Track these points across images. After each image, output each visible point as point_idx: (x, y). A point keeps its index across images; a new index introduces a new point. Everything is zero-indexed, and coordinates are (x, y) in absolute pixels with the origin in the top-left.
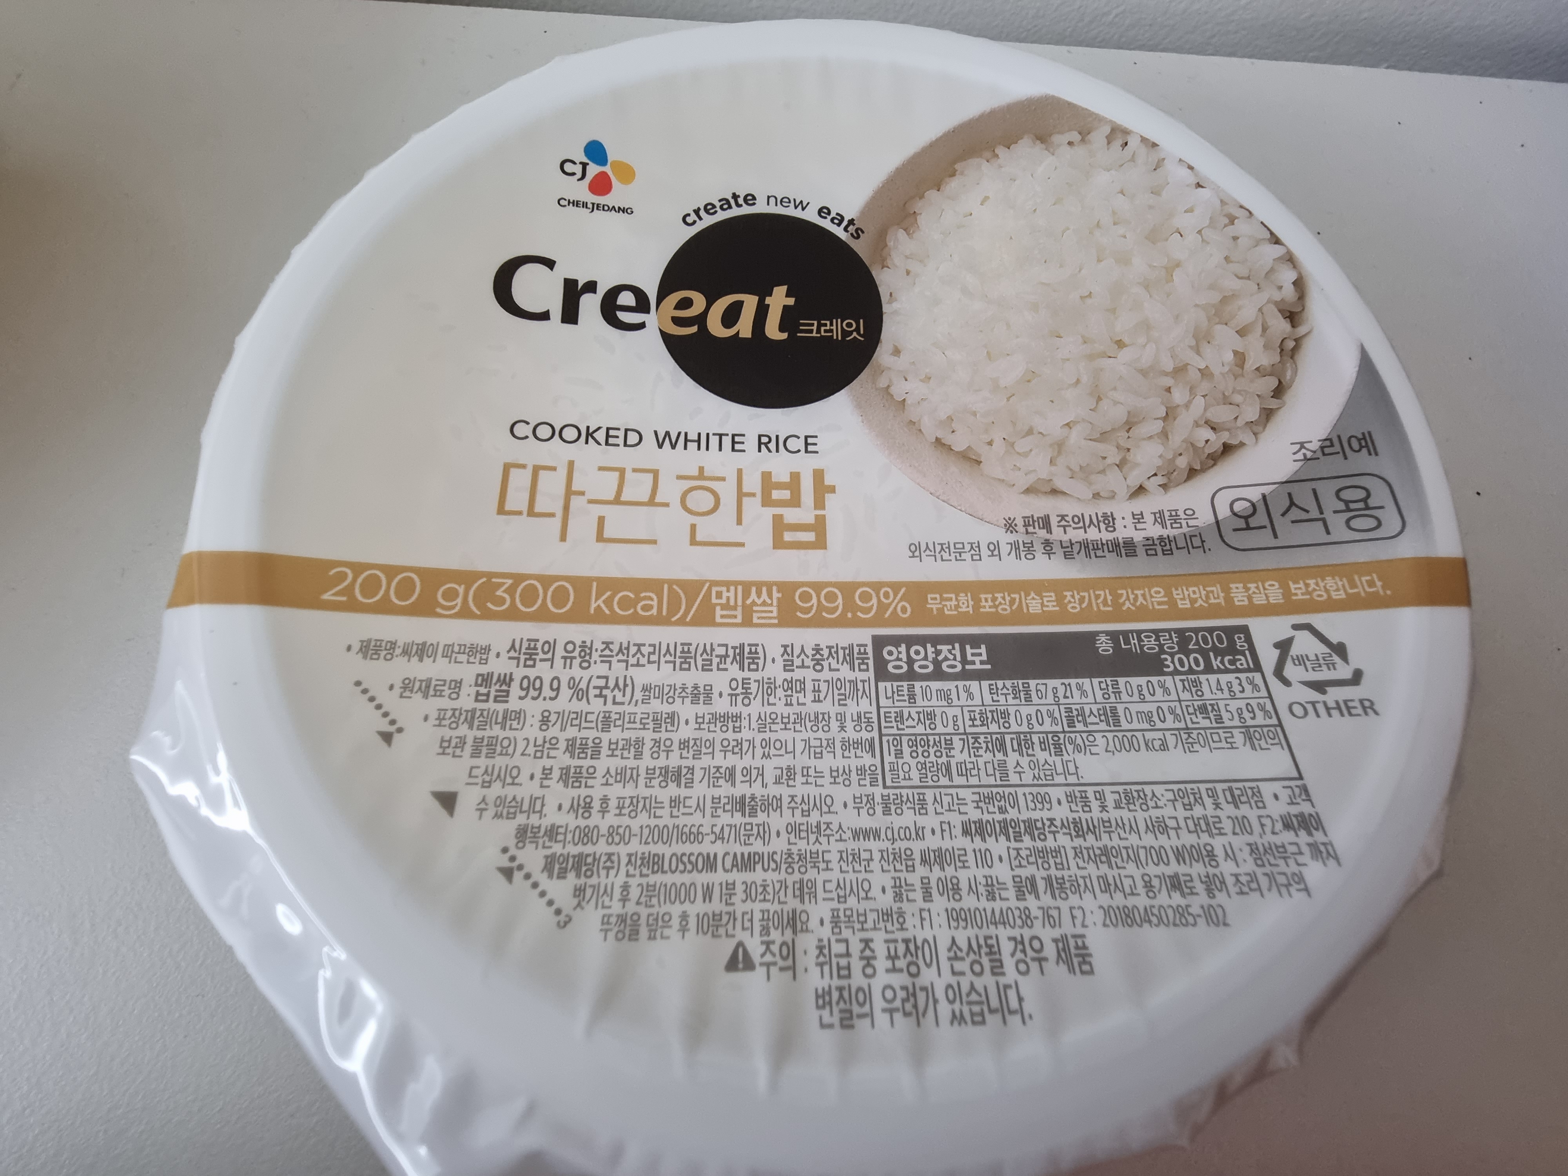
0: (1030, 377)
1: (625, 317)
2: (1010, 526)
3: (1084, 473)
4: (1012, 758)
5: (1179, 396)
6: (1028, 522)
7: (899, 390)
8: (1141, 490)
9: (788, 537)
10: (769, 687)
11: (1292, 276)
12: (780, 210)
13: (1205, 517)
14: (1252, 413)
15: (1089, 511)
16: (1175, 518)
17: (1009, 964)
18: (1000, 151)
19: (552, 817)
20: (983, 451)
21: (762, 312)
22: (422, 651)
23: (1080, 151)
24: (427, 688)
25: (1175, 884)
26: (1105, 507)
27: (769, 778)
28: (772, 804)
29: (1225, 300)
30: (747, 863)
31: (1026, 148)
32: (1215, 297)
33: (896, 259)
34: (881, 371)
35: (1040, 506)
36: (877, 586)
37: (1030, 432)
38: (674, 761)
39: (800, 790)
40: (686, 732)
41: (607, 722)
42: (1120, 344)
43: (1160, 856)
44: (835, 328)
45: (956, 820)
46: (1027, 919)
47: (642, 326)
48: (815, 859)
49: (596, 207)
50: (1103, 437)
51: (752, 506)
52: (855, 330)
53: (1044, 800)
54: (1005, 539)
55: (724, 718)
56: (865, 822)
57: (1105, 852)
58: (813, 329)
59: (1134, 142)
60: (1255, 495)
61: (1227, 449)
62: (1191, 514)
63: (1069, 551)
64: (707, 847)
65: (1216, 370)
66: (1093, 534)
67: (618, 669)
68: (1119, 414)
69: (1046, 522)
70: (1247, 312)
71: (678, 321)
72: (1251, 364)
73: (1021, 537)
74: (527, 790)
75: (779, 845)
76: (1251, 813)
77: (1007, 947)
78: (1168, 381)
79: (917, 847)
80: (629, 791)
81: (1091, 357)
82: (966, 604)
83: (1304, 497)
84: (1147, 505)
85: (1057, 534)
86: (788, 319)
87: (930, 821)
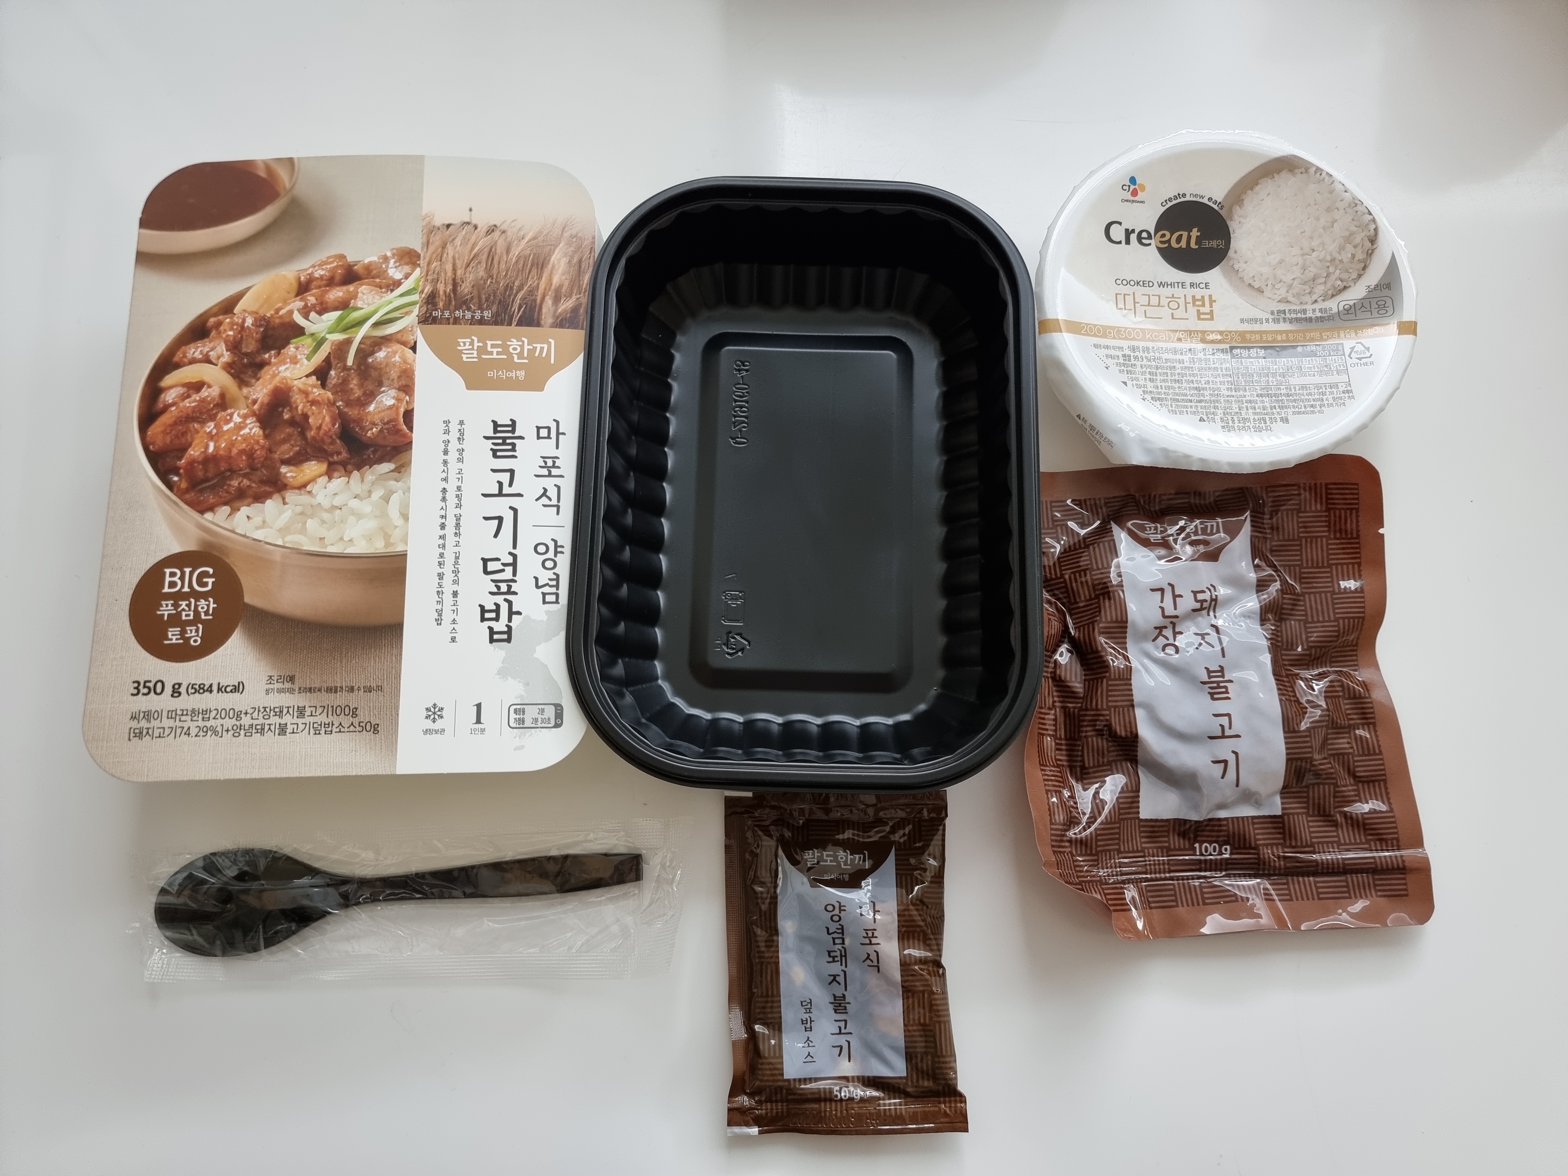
0: (1281, 262)
1: (1144, 241)
2: (1272, 313)
3: (1297, 295)
4: (1271, 379)
5: (1331, 270)
6: (1279, 312)
7: (1236, 267)
8: (1316, 301)
9: (1202, 316)
10: (1200, 360)
11: (1374, 226)
12: (1195, 199)
13: (1335, 310)
14: (1354, 276)
15: (1298, 308)
16: (1326, 310)
17: (1268, 422)
18: (1276, 175)
19: (1149, 389)
20: (1264, 287)
21: (1189, 237)
22: (1107, 347)
23: (1305, 176)
24: (1111, 357)
25: (1312, 406)
26: (1304, 307)
27: (1203, 382)
28: (1203, 389)
29: (1351, 235)
30: (1200, 401)
31: (1284, 174)
32: (1347, 233)
33: (1236, 217)
34: (1230, 259)
35: (1282, 307)
36: (1230, 332)
37: (1280, 281)
38: (1177, 378)
39: (1211, 386)
40: (1177, 371)
41: (1157, 368)
42: (1313, 250)
43: (1309, 400)
44: (1214, 244)
45: (1255, 393)
46: (1273, 414)
47: (1150, 244)
48: (1217, 401)
49: (1133, 201)
50: (1305, 283)
51: (1190, 306)
52: (1221, 243)
53: (1279, 389)
54: (1271, 317)
55: (1188, 368)
56: (1229, 393)
57: (1295, 400)
58: (1207, 244)
59: (1324, 174)
60: (1351, 303)
61: (1345, 288)
62: (1331, 309)
63: (1291, 321)
64: (1189, 397)
65: (1345, 260)
66: (1299, 315)
67: (1157, 355)
68: (1311, 275)
69: (1284, 312)
70: (1358, 239)
71: (1161, 242)
72: (1356, 259)
73: (1276, 316)
74: (1142, 383)
75: (1208, 398)
76: (1334, 390)
77: (1267, 419)
78: (1328, 264)
79: (1244, 399)
80: (1167, 384)
81: (1303, 255)
82: (1258, 337)
83: (1367, 305)
84: (1317, 306)
85: (1288, 315)
86: (1199, 240)
87: (1248, 393)
